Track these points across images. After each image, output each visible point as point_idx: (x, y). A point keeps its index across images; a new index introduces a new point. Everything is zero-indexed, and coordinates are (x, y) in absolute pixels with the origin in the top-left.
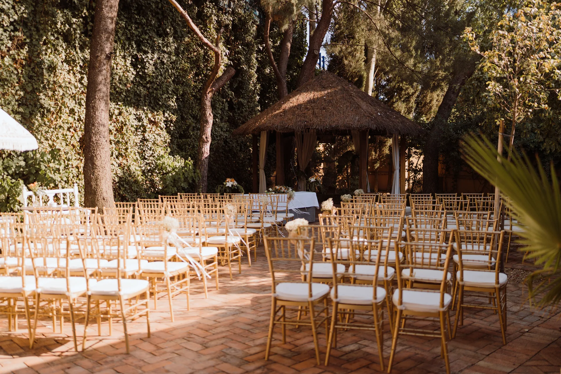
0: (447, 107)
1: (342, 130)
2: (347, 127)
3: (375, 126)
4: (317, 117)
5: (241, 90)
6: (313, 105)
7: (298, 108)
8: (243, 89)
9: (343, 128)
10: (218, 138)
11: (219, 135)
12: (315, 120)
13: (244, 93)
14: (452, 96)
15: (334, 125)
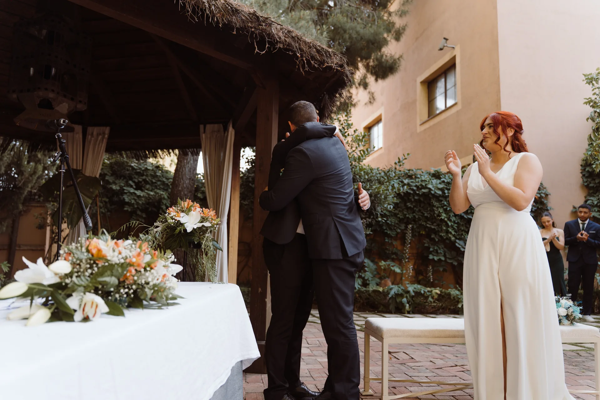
9: (283, 37)
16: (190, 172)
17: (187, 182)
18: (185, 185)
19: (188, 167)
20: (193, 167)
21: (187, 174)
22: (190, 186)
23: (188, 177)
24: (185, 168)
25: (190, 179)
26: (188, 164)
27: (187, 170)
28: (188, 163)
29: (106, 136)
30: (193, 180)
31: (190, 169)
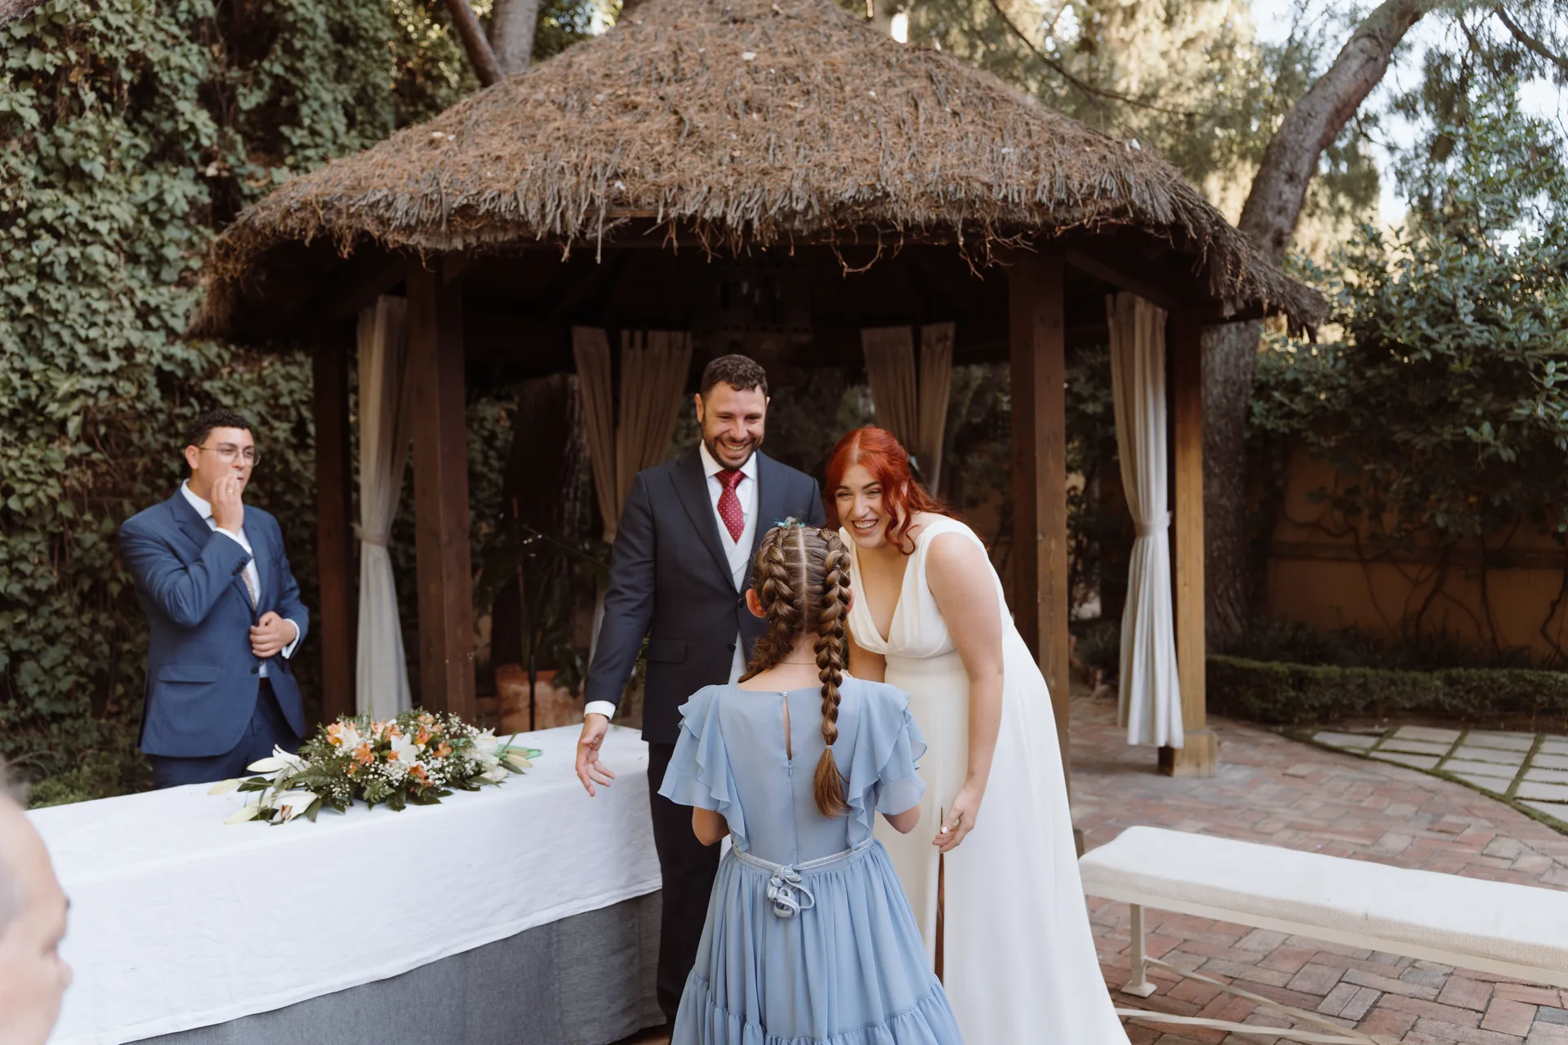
0: (1267, 242)
1: (911, 228)
2: (957, 205)
3: (1164, 198)
4: (706, 147)
5: (286, 130)
6: (671, 90)
7: (562, 108)
8: (296, 123)
9: (921, 213)
10: (115, 362)
11: (119, 343)
12: (692, 165)
13: (303, 146)
14: (1288, 192)
15: (846, 189)
16: (1227, 362)
17: (1216, 390)
18: (1209, 401)
19: (1222, 350)
20: (1237, 349)
21: (1217, 369)
22: (1224, 401)
23: (1220, 378)
24: (1213, 356)
25: (1226, 381)
26: (1223, 341)
27: (1218, 359)
28: (1221, 340)
29: (949, 343)
30: (1234, 384)
31: (1227, 355)
